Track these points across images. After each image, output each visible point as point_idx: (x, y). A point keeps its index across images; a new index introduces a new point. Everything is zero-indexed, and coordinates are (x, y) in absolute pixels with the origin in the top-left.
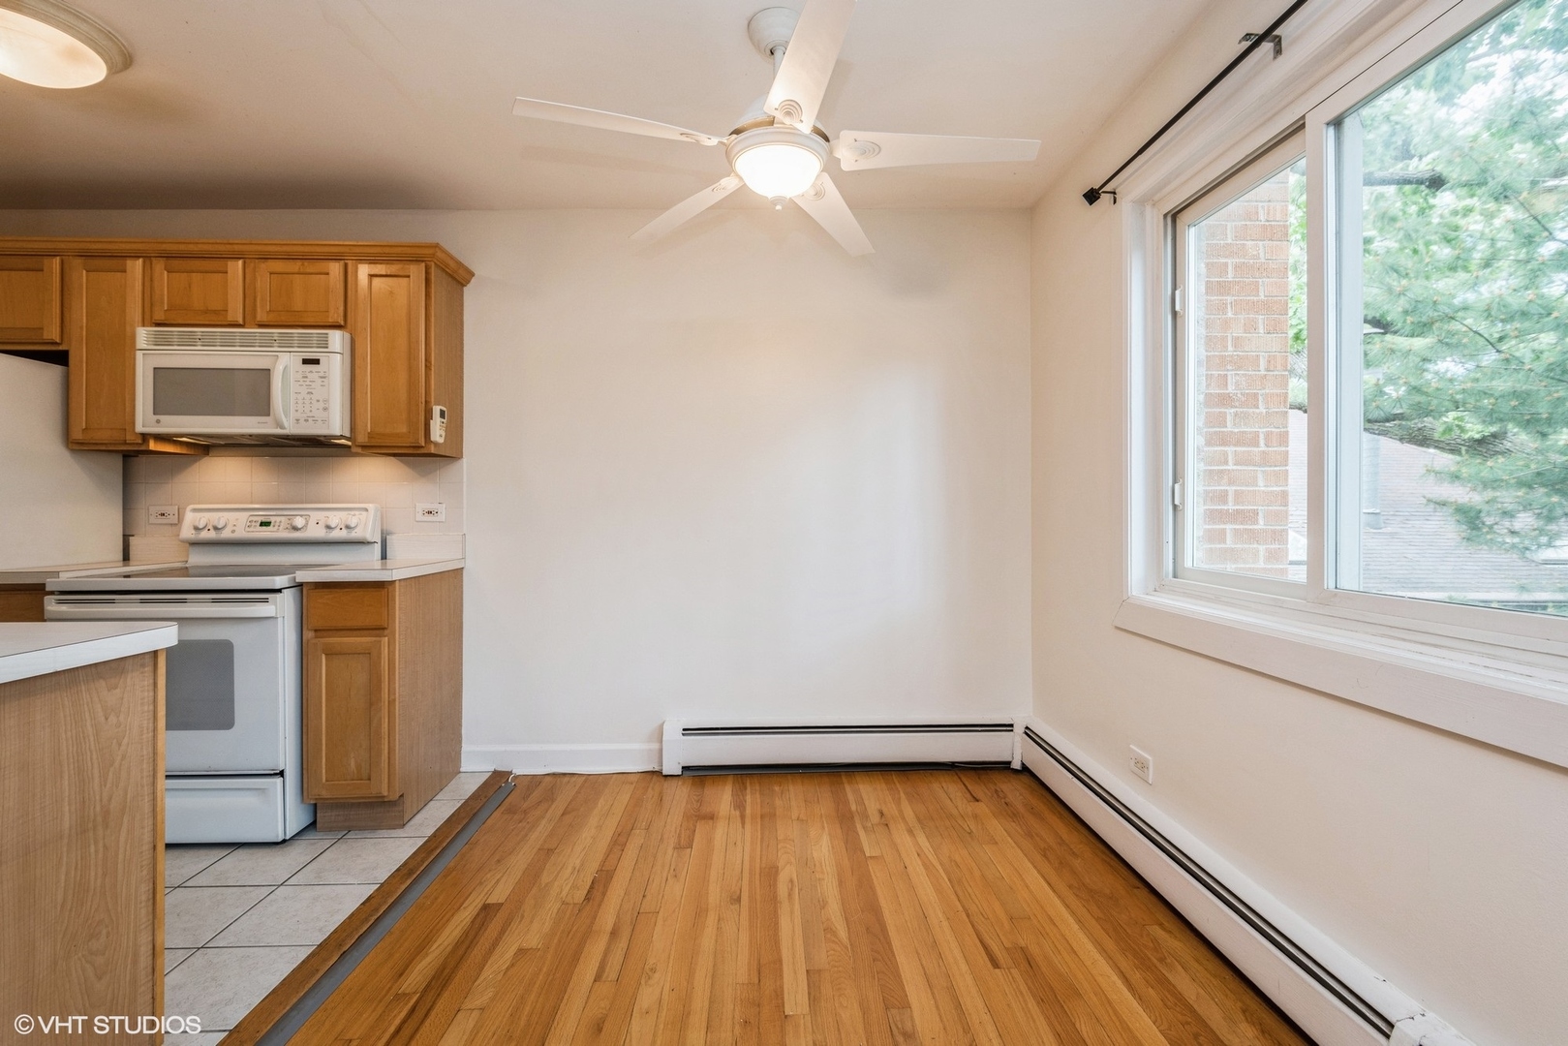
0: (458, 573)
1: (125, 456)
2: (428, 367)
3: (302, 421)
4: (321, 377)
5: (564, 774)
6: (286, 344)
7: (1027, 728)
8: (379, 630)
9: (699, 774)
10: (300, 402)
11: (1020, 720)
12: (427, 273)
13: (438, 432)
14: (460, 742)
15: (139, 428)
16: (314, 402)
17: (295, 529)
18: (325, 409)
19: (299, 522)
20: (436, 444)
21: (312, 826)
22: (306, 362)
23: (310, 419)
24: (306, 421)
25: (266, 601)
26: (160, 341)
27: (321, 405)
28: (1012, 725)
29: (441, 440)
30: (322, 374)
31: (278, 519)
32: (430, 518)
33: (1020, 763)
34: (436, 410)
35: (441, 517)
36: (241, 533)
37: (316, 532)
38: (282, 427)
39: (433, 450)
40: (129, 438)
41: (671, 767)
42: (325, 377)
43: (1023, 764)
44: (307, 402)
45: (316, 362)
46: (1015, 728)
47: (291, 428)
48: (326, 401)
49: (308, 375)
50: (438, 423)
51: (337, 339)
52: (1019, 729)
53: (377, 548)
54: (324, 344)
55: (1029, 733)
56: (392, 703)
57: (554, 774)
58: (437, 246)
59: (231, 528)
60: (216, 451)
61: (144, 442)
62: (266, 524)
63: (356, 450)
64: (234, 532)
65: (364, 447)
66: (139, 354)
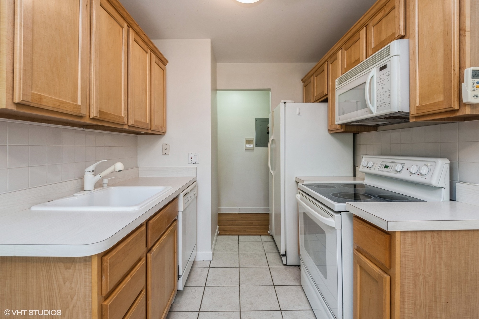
3: (380, 107)
4: (388, 76)
6: (375, 62)
10: (378, 95)
13: (471, 93)
15: (337, 123)
16: (385, 93)
17: (397, 171)
18: (389, 96)
19: (399, 168)
20: (470, 106)
22: (381, 69)
23: (383, 104)
24: (381, 106)
25: (332, 216)
26: (340, 82)
27: (387, 94)
29: (476, 101)
30: (387, 74)
31: (392, 165)
34: (469, 71)
36: (377, 172)
37: (405, 175)
38: (372, 113)
39: (468, 112)
40: (338, 127)
42: (388, 75)
44: (382, 94)
45: (385, 67)
47: (375, 112)
48: (389, 90)
49: (382, 77)
50: (472, 85)
54: (389, 53)
59: (374, 167)
60: (380, 128)
61: (342, 128)
62: (386, 167)
63: (412, 120)
64: (374, 169)
65: (416, 117)
66: (336, 90)
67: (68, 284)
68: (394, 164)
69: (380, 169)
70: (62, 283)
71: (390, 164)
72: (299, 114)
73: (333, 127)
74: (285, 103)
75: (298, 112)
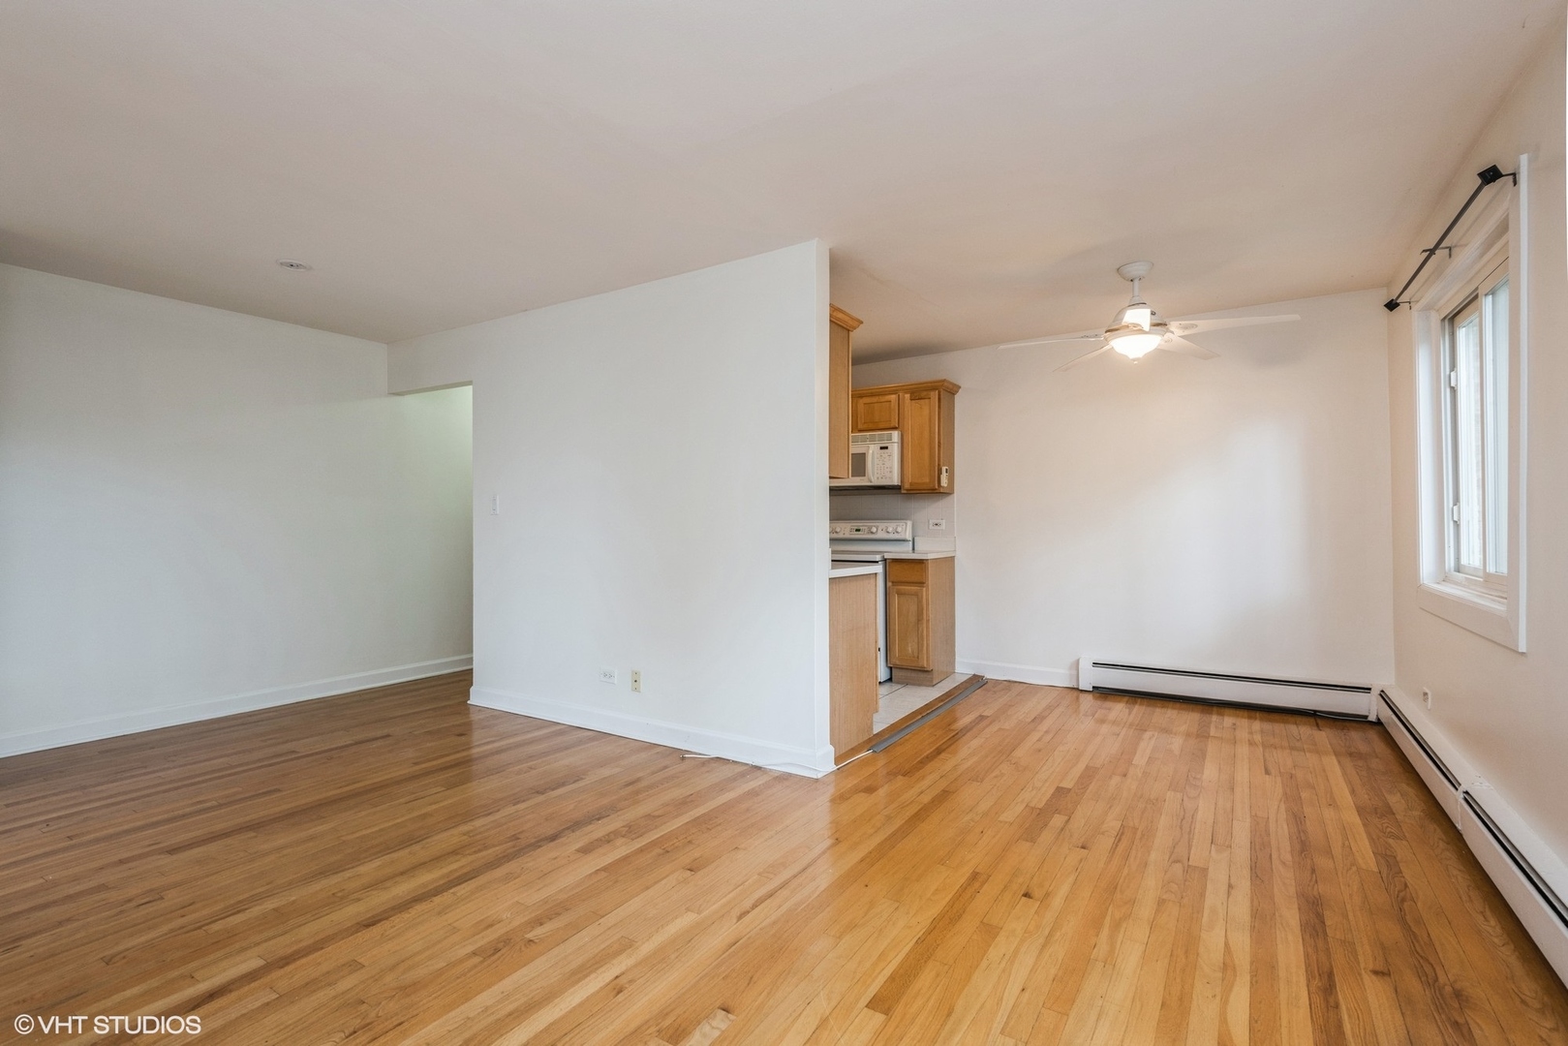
0: (952, 558)
2: (939, 446)
3: (880, 478)
5: (1016, 682)
6: (872, 439)
7: (1382, 691)
8: (921, 584)
9: (1103, 693)
10: (879, 469)
11: (1377, 683)
12: (939, 395)
13: (944, 482)
14: (954, 655)
16: (885, 469)
17: (872, 533)
18: (891, 471)
19: (874, 530)
20: (943, 487)
21: (890, 680)
22: (882, 448)
23: (884, 477)
24: (882, 477)
27: (889, 470)
28: (1370, 689)
29: (946, 485)
30: (888, 454)
31: (863, 527)
32: (936, 527)
33: (1375, 717)
34: (944, 469)
35: (943, 527)
36: (847, 535)
37: (881, 535)
38: (871, 482)
39: (941, 490)
41: (1086, 684)
42: (889, 456)
43: (1379, 719)
44: (882, 469)
45: (887, 448)
46: (1372, 691)
47: (876, 482)
48: (890, 468)
49: (883, 455)
50: (944, 476)
51: (895, 435)
52: (1375, 692)
53: (911, 543)
54: (890, 438)
55: (1383, 695)
56: (928, 621)
57: (1009, 681)
58: (944, 380)
62: (858, 530)
63: (903, 492)
64: (842, 534)
65: (906, 489)
68: (866, 528)
69: (852, 533)
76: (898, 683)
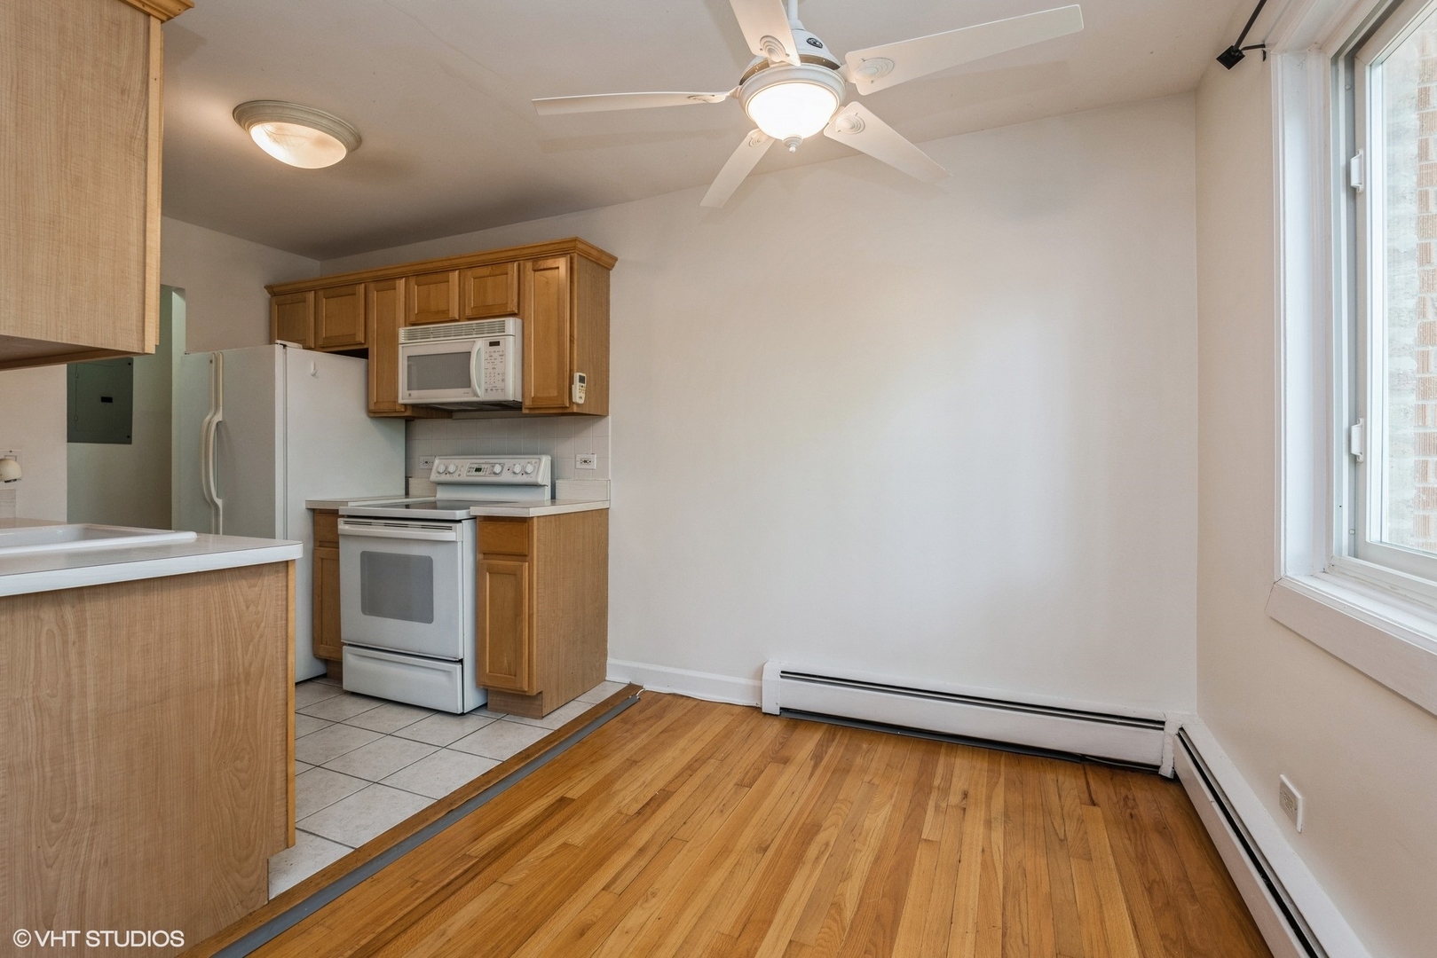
0: (603, 513)
1: (407, 421)
2: (571, 341)
3: (489, 390)
4: (501, 355)
5: (682, 696)
6: (480, 331)
7: (1182, 729)
8: (523, 556)
9: (795, 718)
10: (488, 375)
11: (1176, 715)
12: (572, 263)
13: (579, 395)
14: (606, 655)
15: (401, 401)
16: (496, 375)
17: (495, 473)
18: (503, 380)
19: (497, 469)
20: (578, 405)
21: (485, 706)
22: (491, 344)
23: (494, 389)
24: (492, 390)
25: (450, 528)
26: (411, 336)
27: (500, 378)
28: (1163, 723)
29: (582, 401)
30: (502, 353)
31: (486, 466)
32: (585, 466)
33: (1170, 770)
34: (577, 375)
35: (594, 465)
36: (464, 478)
37: (506, 477)
38: (478, 396)
39: (575, 409)
40: (398, 408)
41: (771, 706)
42: (504, 355)
43: (1176, 775)
44: (492, 375)
45: (497, 344)
46: (1167, 727)
47: (483, 396)
48: (504, 374)
49: (493, 354)
50: (578, 387)
51: (511, 324)
52: (1171, 729)
53: (548, 490)
54: (503, 329)
55: (1182, 734)
56: (531, 616)
57: (674, 695)
58: (575, 240)
59: (458, 473)
60: (456, 415)
61: (406, 409)
62: (478, 470)
63: (525, 411)
64: (459, 475)
65: (530, 409)
66: (400, 346)
67: (252, 608)
68: (489, 466)
69: (470, 474)
70: (244, 607)
71: (483, 466)
72: (314, 375)
73: (384, 407)
74: (285, 346)
75: (312, 371)
76: (496, 711)
